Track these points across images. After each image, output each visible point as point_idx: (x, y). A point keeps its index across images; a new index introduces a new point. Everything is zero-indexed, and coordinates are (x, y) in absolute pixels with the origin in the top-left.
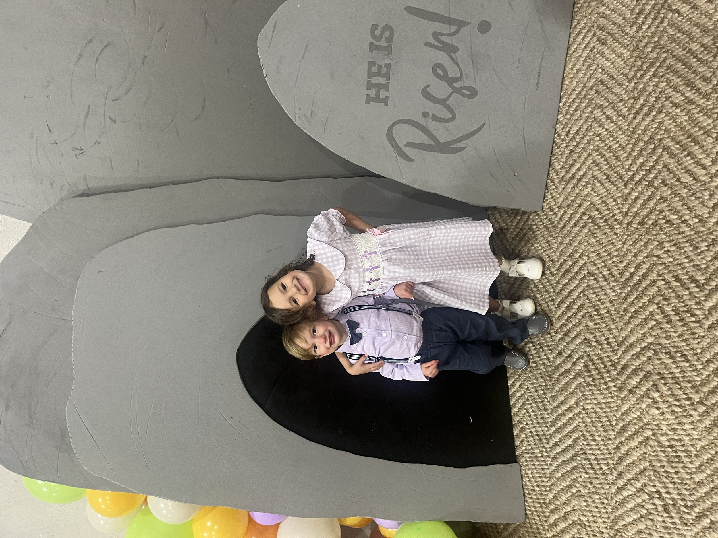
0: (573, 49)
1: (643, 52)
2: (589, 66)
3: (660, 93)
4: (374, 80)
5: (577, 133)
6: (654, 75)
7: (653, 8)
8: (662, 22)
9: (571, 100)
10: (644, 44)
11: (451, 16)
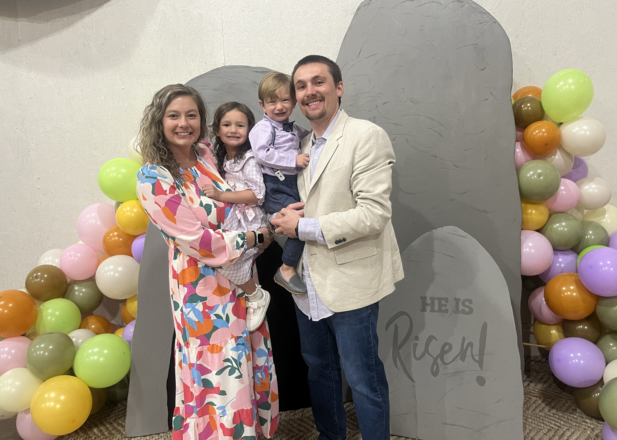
4: (436, 302)
11: (485, 356)
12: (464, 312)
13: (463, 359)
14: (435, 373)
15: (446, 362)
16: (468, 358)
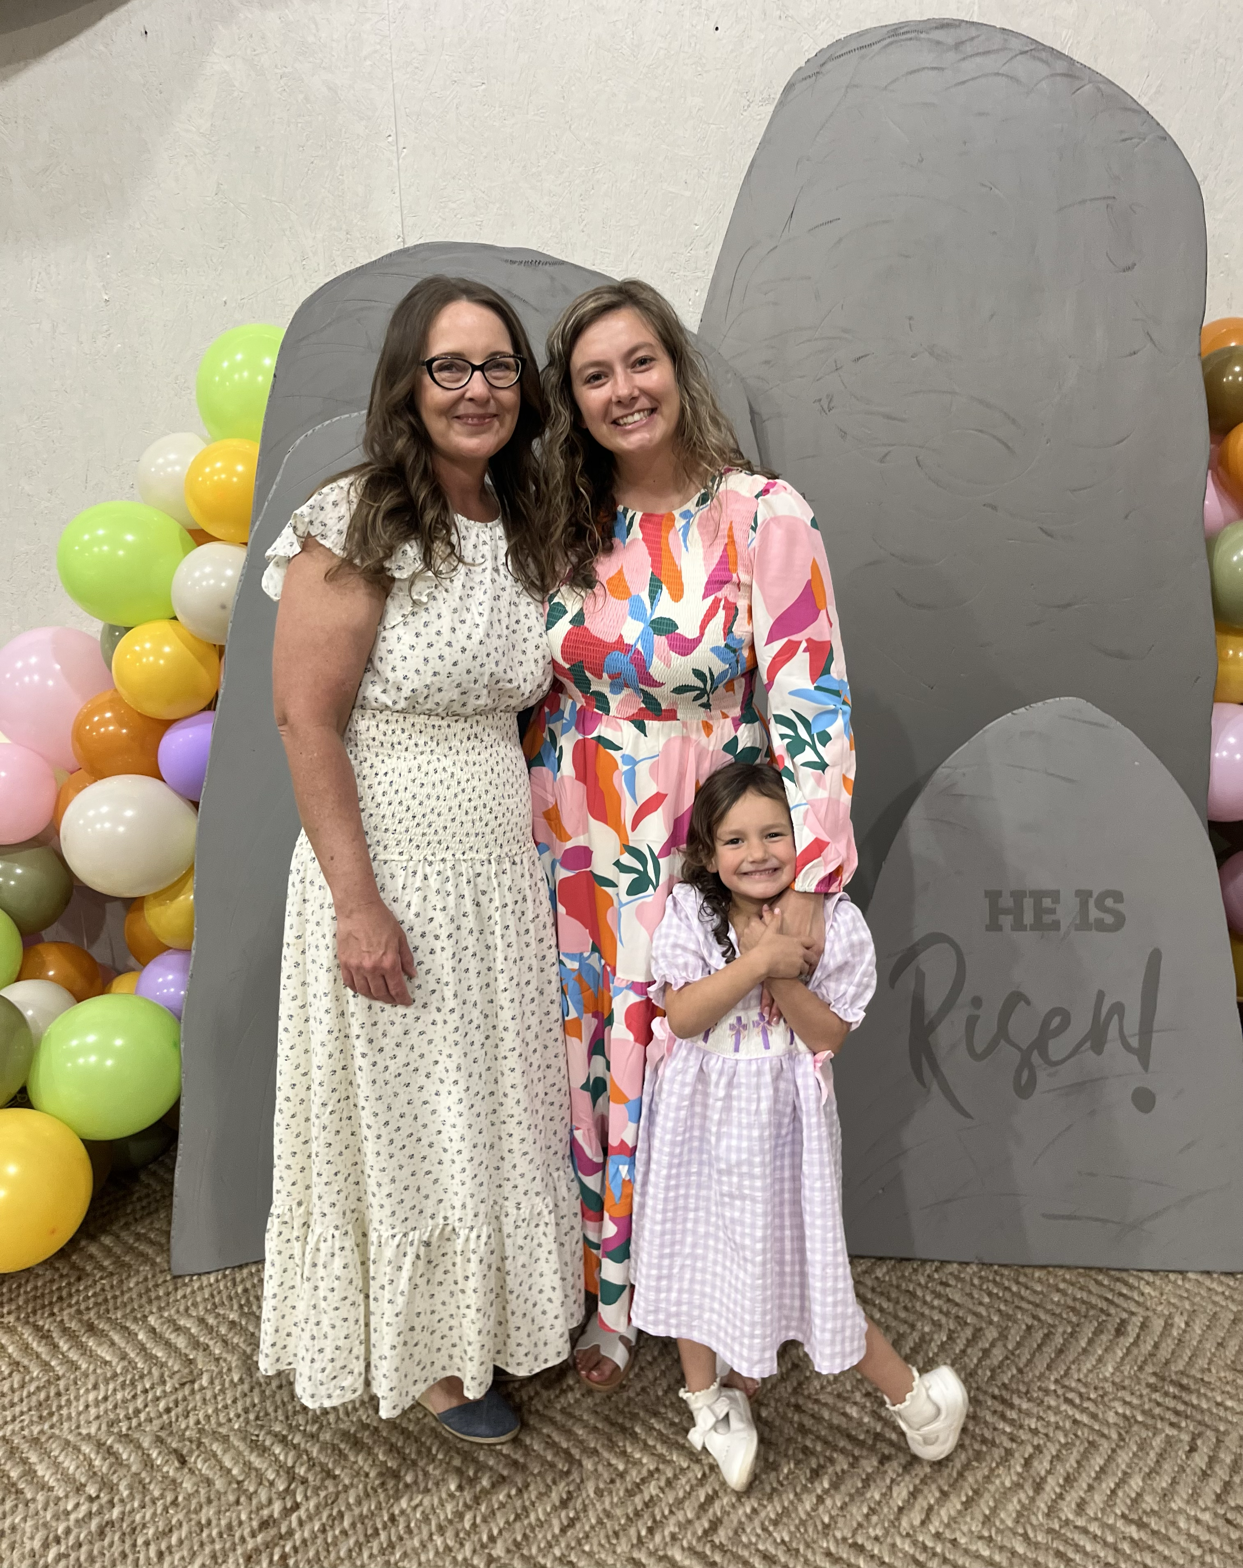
0: (1100, 1277)
1: (1114, 1399)
2: (1073, 1309)
3: (1046, 1435)
4: (1028, 903)
5: (949, 1300)
6: (1075, 1422)
7: (1193, 1406)
8: (1172, 1425)
9: (1007, 1283)
10: (1128, 1399)
11: (1155, 1035)
12: (1101, 926)
13: (1098, 1046)
14: (1025, 1090)
15: (1054, 1058)
16: (1113, 1044)
